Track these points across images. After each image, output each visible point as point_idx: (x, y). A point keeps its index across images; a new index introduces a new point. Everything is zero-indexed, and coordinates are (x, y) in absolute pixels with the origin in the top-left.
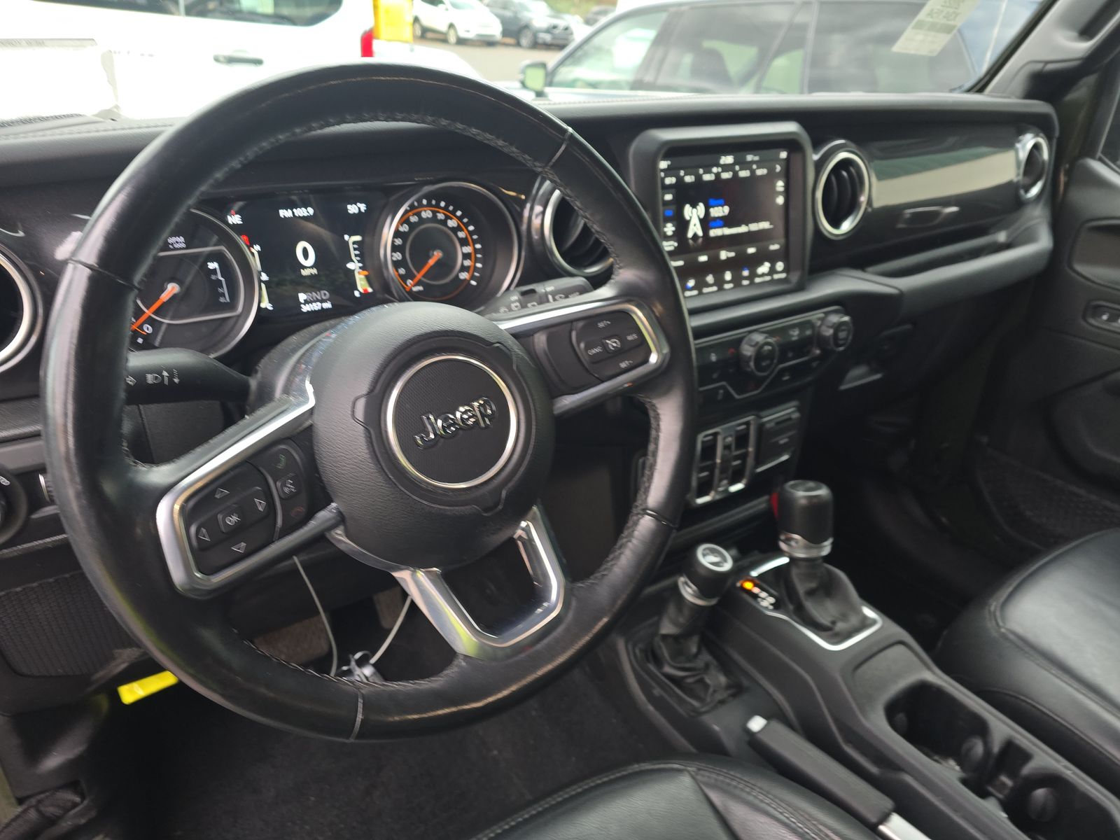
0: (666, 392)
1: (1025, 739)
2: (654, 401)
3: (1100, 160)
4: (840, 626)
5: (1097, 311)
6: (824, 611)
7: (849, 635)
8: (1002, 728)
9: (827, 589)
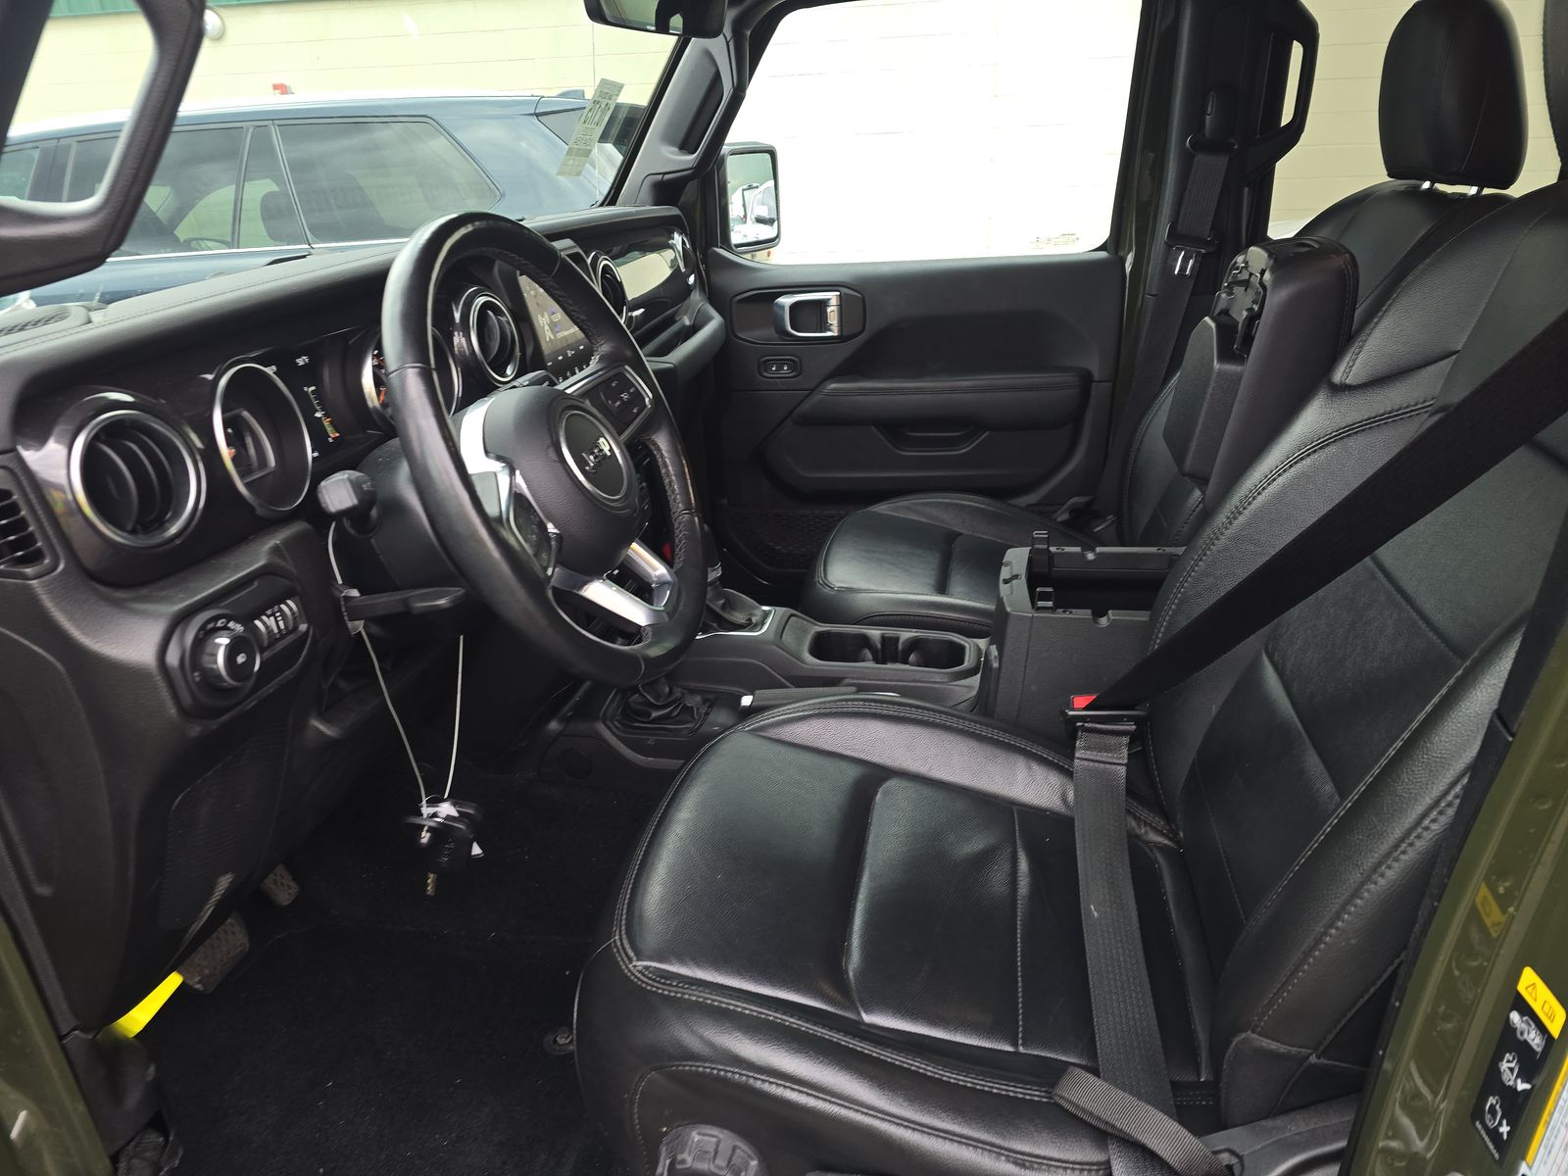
0: (659, 429)
1: (890, 632)
2: (653, 437)
3: (721, 248)
4: (754, 620)
5: (766, 365)
6: (739, 617)
7: (763, 624)
8: (875, 633)
9: (730, 605)
